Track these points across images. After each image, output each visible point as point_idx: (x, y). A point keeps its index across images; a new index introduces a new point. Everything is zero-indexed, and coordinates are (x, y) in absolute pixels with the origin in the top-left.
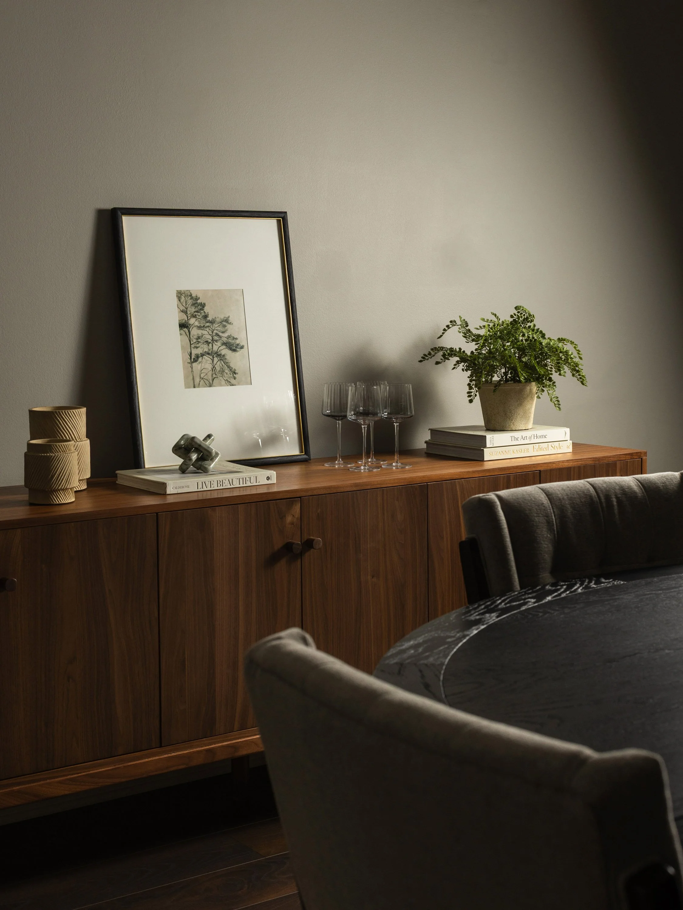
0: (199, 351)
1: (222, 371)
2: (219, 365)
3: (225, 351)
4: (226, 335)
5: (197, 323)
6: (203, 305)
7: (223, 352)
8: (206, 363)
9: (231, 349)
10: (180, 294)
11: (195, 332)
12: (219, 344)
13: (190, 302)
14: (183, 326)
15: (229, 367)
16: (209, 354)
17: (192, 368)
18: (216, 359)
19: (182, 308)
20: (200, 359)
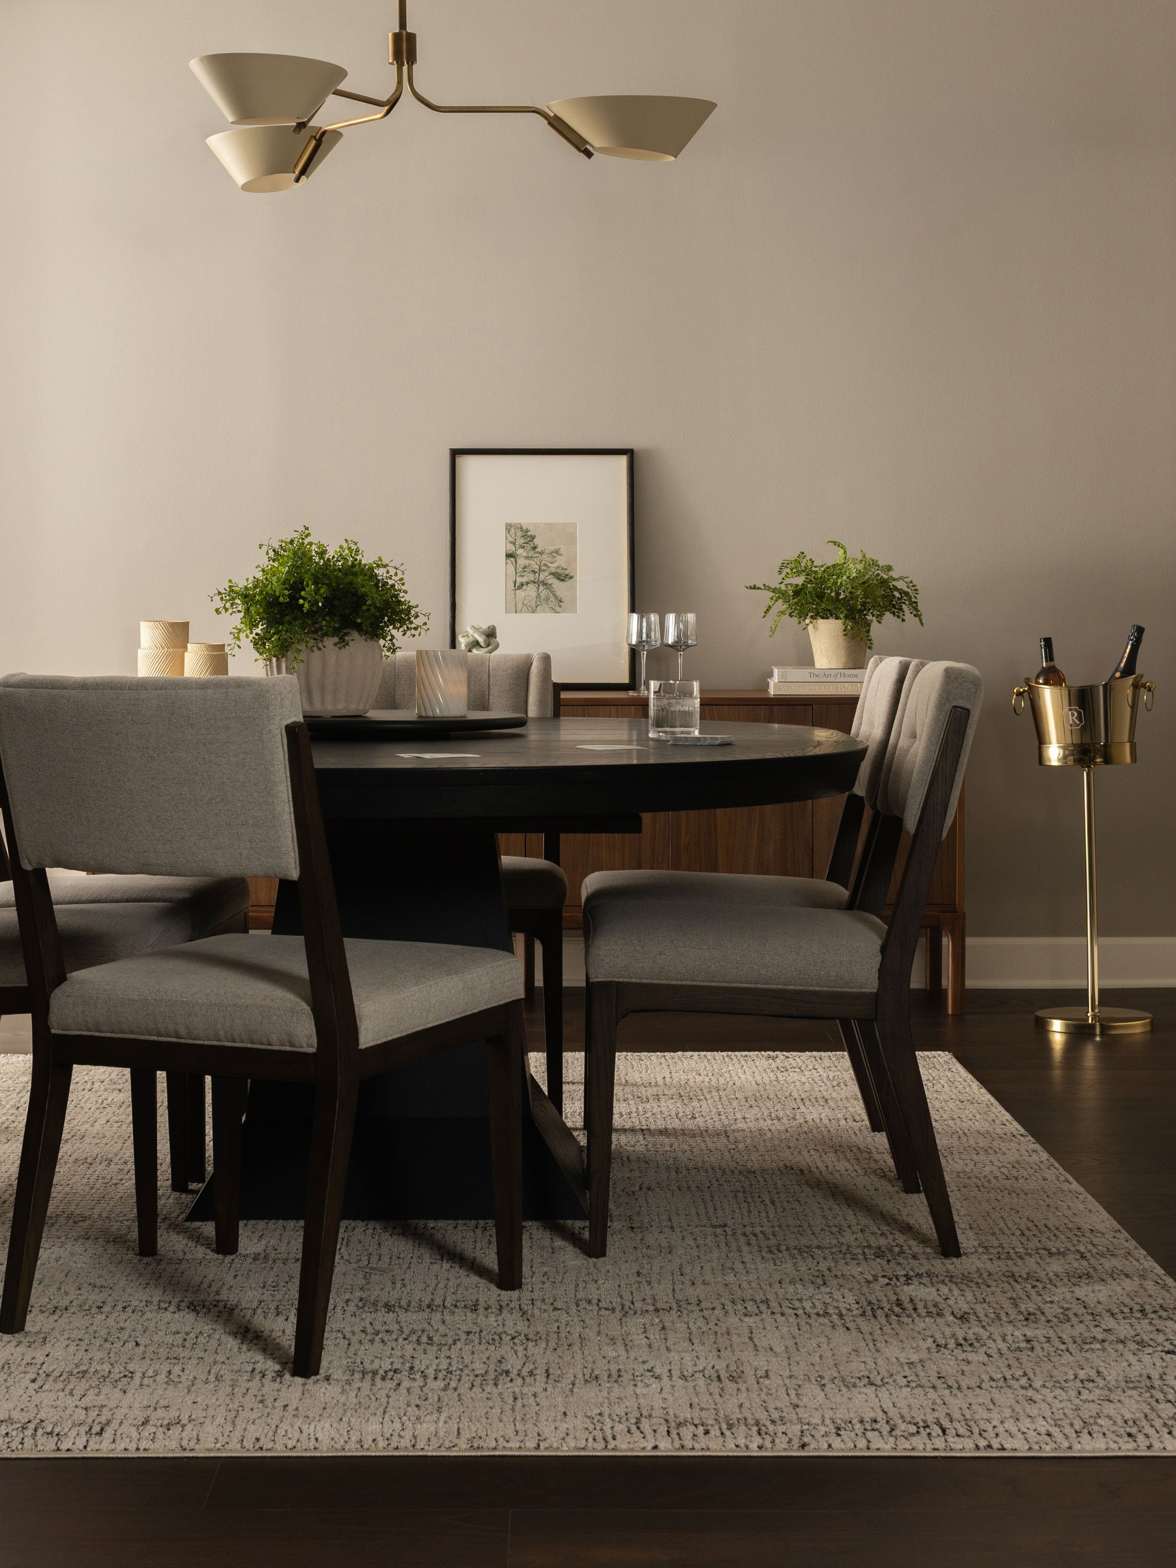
0: (524, 580)
1: (547, 599)
2: (544, 592)
3: (552, 580)
4: (555, 565)
5: (525, 554)
6: (533, 538)
7: (550, 582)
8: (531, 591)
9: (559, 579)
10: (509, 527)
11: (522, 562)
12: (546, 573)
13: (520, 534)
14: (509, 556)
15: (555, 595)
16: (534, 582)
17: (515, 595)
18: (541, 588)
19: (511, 539)
20: (525, 587)
